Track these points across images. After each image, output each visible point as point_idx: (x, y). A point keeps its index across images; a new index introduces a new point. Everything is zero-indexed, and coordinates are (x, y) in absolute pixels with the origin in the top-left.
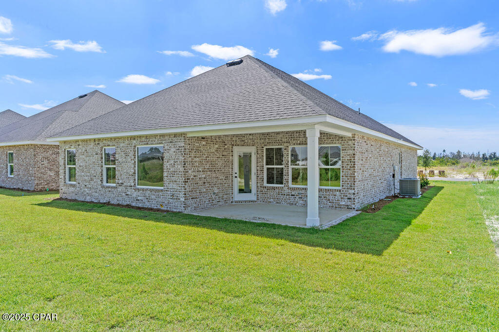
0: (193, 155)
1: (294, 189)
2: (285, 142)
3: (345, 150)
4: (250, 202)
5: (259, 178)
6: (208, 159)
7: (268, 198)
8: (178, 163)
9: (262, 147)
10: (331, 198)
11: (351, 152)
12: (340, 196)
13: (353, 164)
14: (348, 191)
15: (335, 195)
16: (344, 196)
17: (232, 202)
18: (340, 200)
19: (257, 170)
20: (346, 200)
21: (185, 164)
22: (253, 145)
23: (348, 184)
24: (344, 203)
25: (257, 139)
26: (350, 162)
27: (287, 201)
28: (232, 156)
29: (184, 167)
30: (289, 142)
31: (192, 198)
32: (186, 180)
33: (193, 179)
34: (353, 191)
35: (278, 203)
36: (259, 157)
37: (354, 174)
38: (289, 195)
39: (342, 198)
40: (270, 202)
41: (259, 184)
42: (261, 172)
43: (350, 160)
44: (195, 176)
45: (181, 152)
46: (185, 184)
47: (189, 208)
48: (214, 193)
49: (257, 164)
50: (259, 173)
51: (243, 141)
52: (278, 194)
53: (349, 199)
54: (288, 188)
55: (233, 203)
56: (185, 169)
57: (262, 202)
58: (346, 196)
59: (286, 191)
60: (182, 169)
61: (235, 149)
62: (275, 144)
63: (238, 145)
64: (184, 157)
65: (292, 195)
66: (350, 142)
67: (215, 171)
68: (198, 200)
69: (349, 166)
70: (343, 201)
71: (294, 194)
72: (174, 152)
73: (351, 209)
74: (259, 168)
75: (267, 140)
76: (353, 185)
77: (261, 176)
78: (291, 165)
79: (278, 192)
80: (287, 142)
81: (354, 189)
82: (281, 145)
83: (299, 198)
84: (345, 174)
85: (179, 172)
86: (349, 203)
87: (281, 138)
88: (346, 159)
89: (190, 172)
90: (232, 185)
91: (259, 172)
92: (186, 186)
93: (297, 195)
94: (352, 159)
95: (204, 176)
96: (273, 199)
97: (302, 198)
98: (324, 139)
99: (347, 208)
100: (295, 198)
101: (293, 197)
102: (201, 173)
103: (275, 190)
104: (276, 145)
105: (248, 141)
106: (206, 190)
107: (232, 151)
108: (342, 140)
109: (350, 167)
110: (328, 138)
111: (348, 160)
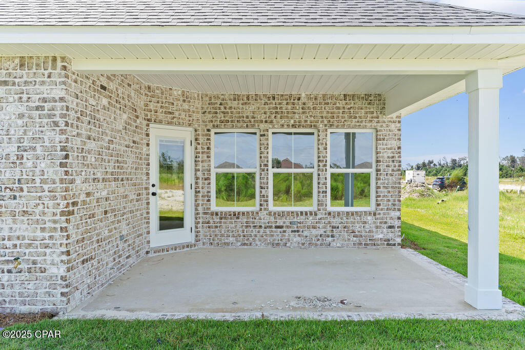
0: (83, 132)
1: (282, 215)
2: (262, 121)
3: (384, 139)
4: (183, 248)
5: (200, 195)
6: (112, 146)
7: (222, 235)
8: (39, 151)
9: (209, 130)
10: (357, 227)
11: (394, 144)
12: (375, 223)
13: (397, 164)
14: (388, 214)
15: (365, 223)
16: (381, 223)
17: (147, 252)
18: (374, 230)
19: (197, 178)
20: (385, 230)
21: (67, 157)
22: (190, 125)
23: (389, 201)
24: (381, 236)
25: (198, 112)
26: (393, 161)
27: (266, 240)
28: (148, 145)
29: (62, 165)
30: (271, 122)
31: (83, 262)
32: (71, 208)
33: (84, 202)
34: (397, 214)
35: (244, 244)
36: (200, 150)
37: (400, 183)
38: (271, 227)
39: (377, 227)
40: (228, 244)
41: (200, 209)
42: (206, 182)
43: (393, 157)
44: (88, 194)
45: (49, 116)
46: (68, 221)
47: (77, 294)
48: (122, 237)
49: (196, 165)
50: (200, 185)
51: (170, 113)
52: (247, 227)
53: (390, 227)
54: (270, 214)
55: (150, 255)
56: (66, 173)
57: (207, 246)
58: (386, 223)
59: (264, 218)
60: (54, 172)
61: (154, 129)
62: (239, 125)
63: (161, 122)
64: (62, 132)
65: (277, 227)
66: (393, 126)
67: (122, 180)
68: (95, 262)
69: (390, 169)
70: (379, 232)
71: (281, 224)
72: (21, 116)
73: (394, 245)
74: (199, 174)
75: (220, 116)
76: (397, 203)
77: (205, 190)
78: (273, 167)
79: (247, 222)
80: (266, 122)
81: (399, 210)
82: (253, 126)
83: (292, 231)
84: (384, 183)
85: (43, 181)
86: (390, 236)
87: (253, 113)
88: (386, 155)
89: (78, 181)
90: (148, 213)
91: (200, 181)
92: (70, 227)
93: (287, 227)
94: (397, 155)
95: (104, 194)
96: (233, 236)
97: (298, 231)
98: (343, 117)
99: (388, 244)
100: (284, 232)
101: (279, 230)
102: (100, 185)
103: (238, 218)
104: (242, 127)
105: (180, 115)
106: (110, 231)
107: (148, 135)
108: (378, 122)
109: (393, 170)
110: (351, 117)
111: (388, 157)
